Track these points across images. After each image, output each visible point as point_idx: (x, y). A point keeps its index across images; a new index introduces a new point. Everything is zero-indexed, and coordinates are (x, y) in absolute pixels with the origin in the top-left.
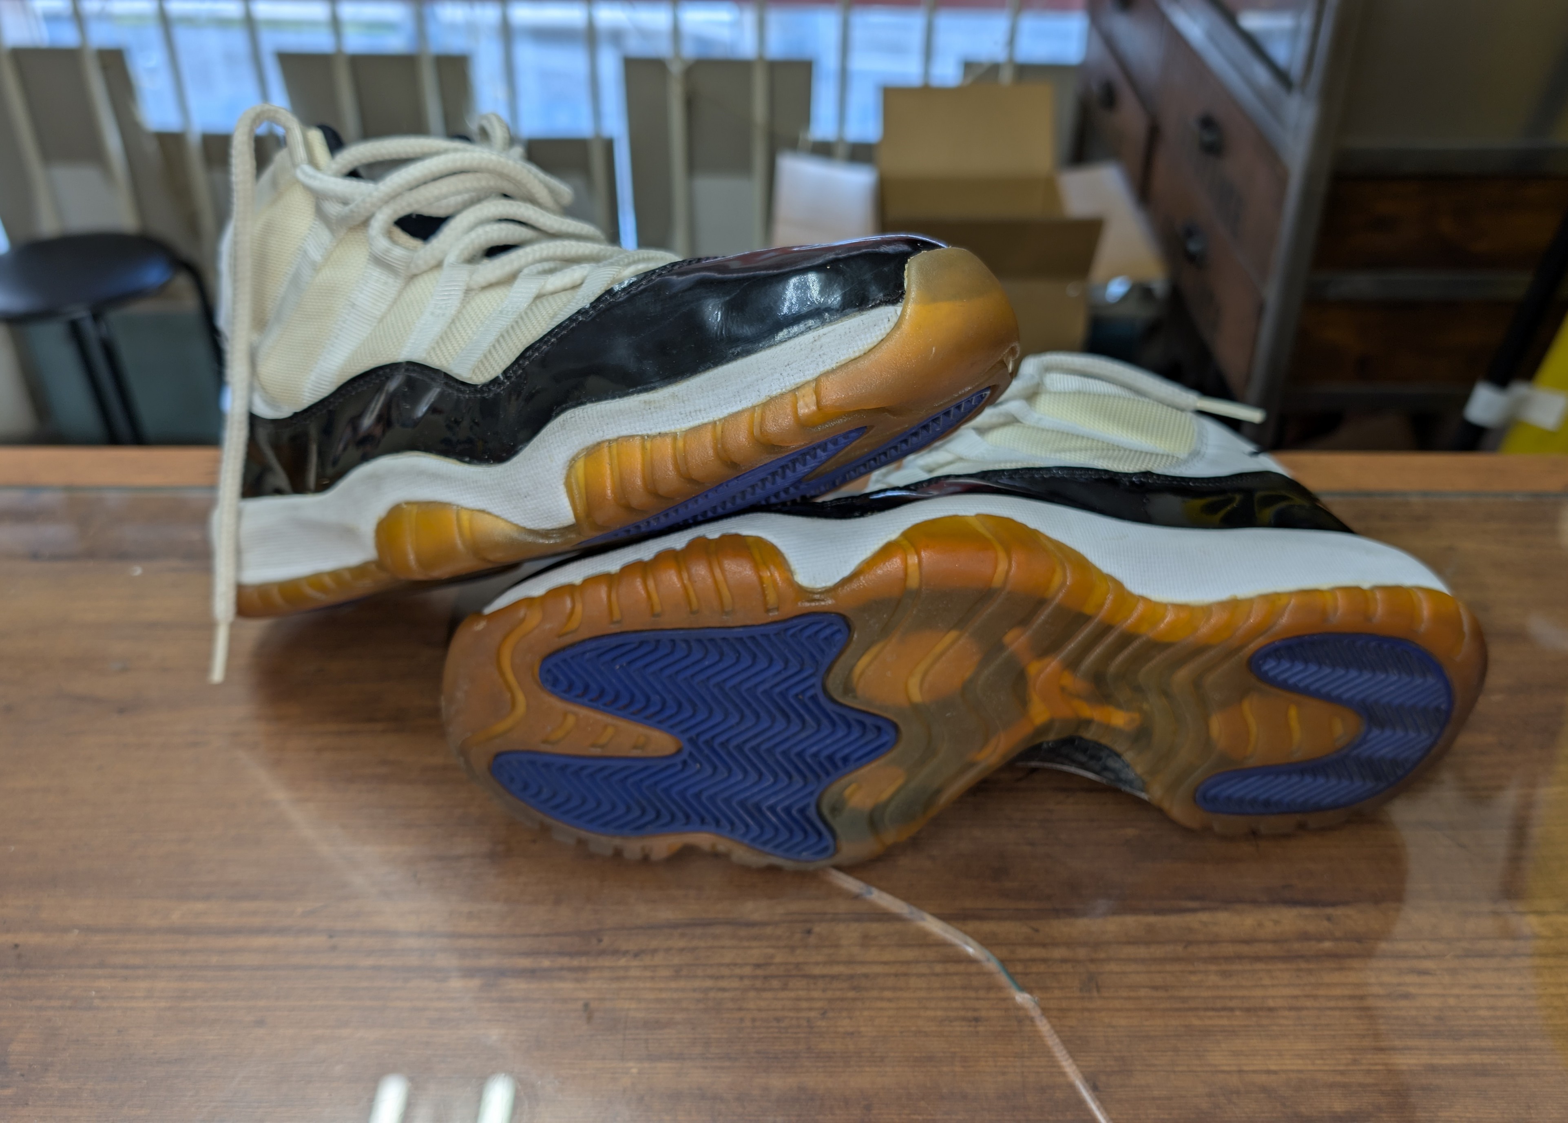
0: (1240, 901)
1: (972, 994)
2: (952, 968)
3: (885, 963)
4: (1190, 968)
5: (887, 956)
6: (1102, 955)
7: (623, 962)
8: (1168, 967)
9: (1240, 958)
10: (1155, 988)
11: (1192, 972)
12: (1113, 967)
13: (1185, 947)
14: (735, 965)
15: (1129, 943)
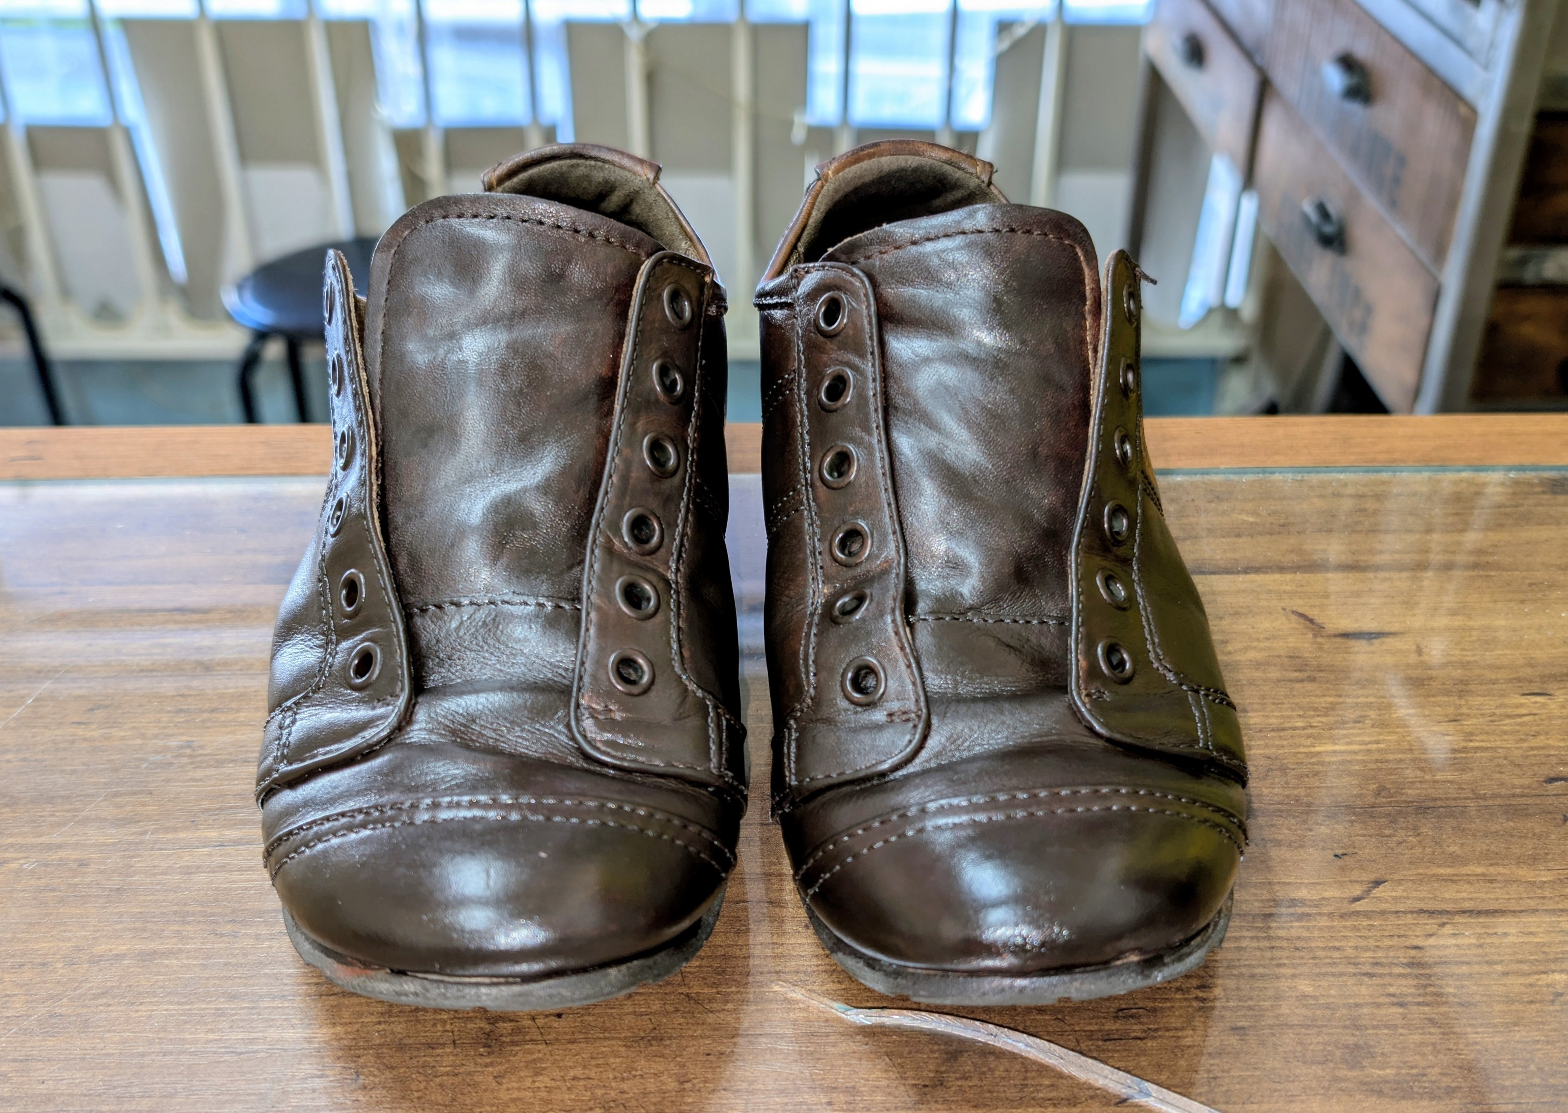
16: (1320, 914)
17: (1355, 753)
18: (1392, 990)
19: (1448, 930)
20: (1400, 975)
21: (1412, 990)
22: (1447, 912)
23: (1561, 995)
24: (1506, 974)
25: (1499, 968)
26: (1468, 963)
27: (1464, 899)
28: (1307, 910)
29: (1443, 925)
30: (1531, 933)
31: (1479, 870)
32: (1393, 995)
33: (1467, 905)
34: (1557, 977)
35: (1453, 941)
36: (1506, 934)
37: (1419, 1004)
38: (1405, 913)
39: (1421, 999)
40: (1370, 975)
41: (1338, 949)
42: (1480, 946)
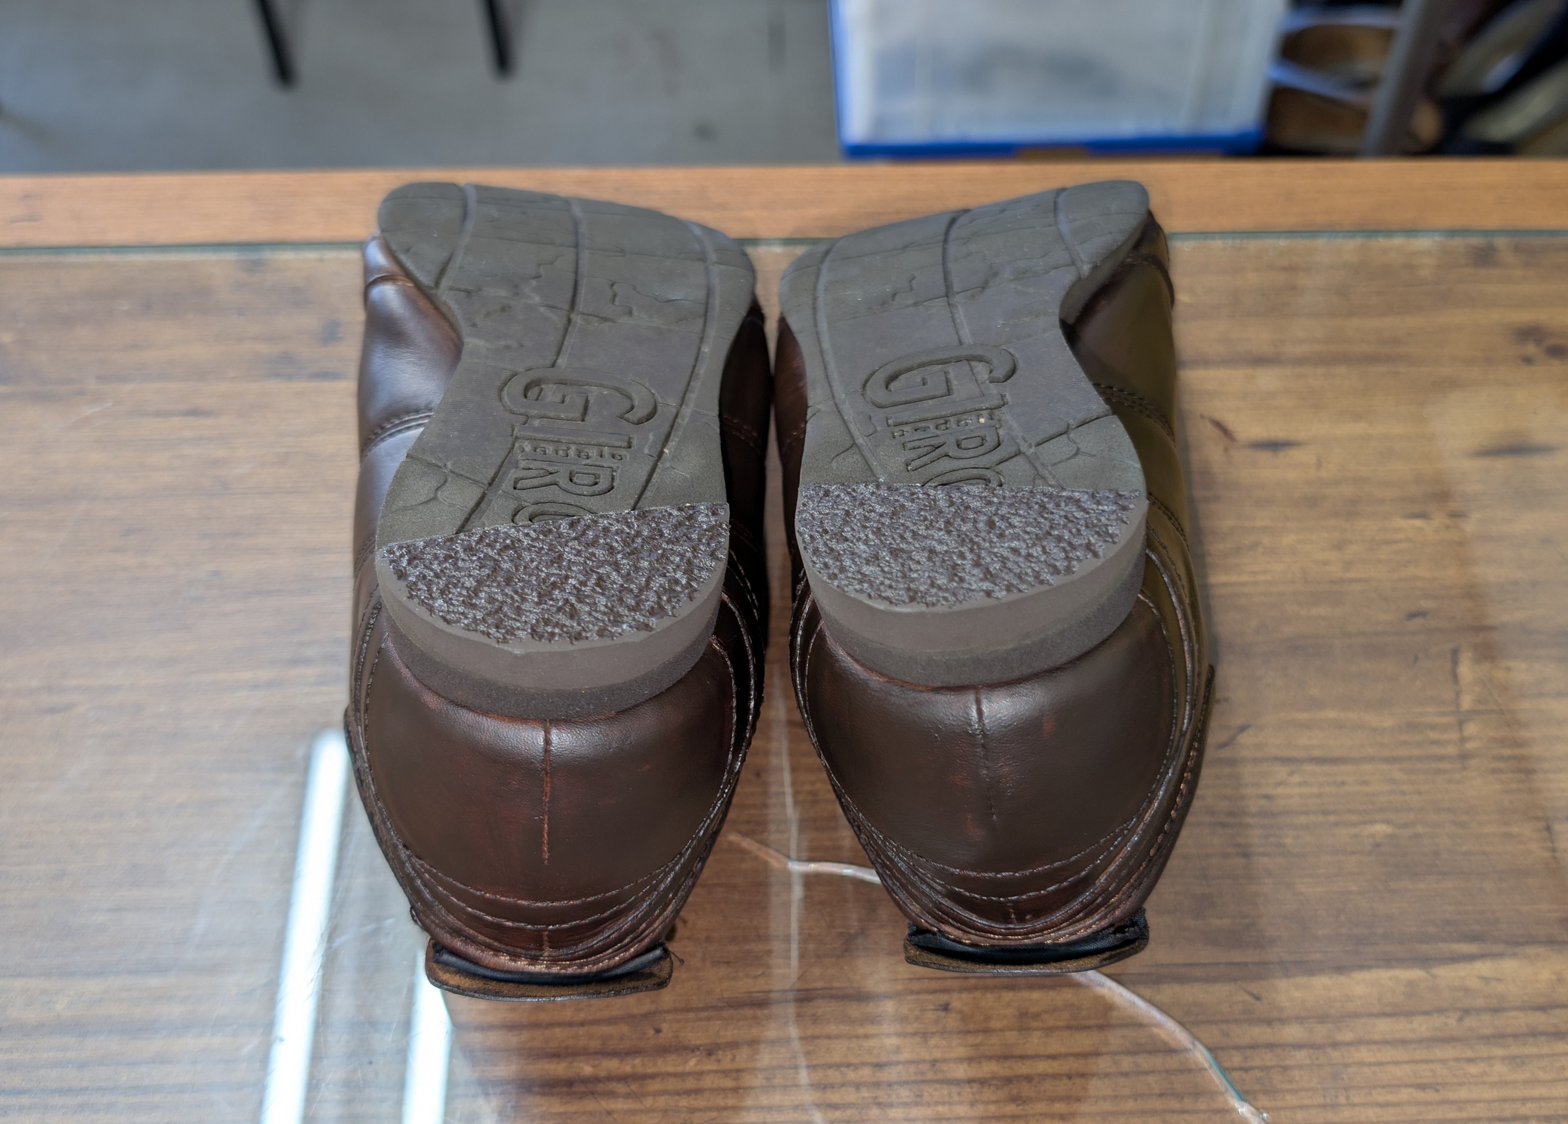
0: (1533, 941)
1: (1174, 1104)
2: (1145, 1062)
3: (1053, 1057)
4: (1469, 1054)
5: (1055, 1045)
6: (1348, 1036)
7: (692, 1064)
8: (1439, 1052)
9: (1534, 1034)
10: (1421, 1087)
11: (1470, 1060)
12: (1364, 1054)
13: (1460, 1019)
14: (848, 1065)
15: (1385, 1015)
18: (1239, 841)
19: (1296, 778)
21: (1256, 841)
22: (1298, 759)
23: (1378, 845)
24: (1336, 824)
25: (1332, 818)
26: (1306, 813)
27: (1314, 746)
29: (1292, 773)
30: (1365, 782)
31: (1332, 714)
32: (1239, 846)
33: (1316, 753)
34: (1378, 827)
35: (1297, 790)
36: (1343, 784)
37: (1260, 855)
40: (1223, 825)
42: (1319, 796)
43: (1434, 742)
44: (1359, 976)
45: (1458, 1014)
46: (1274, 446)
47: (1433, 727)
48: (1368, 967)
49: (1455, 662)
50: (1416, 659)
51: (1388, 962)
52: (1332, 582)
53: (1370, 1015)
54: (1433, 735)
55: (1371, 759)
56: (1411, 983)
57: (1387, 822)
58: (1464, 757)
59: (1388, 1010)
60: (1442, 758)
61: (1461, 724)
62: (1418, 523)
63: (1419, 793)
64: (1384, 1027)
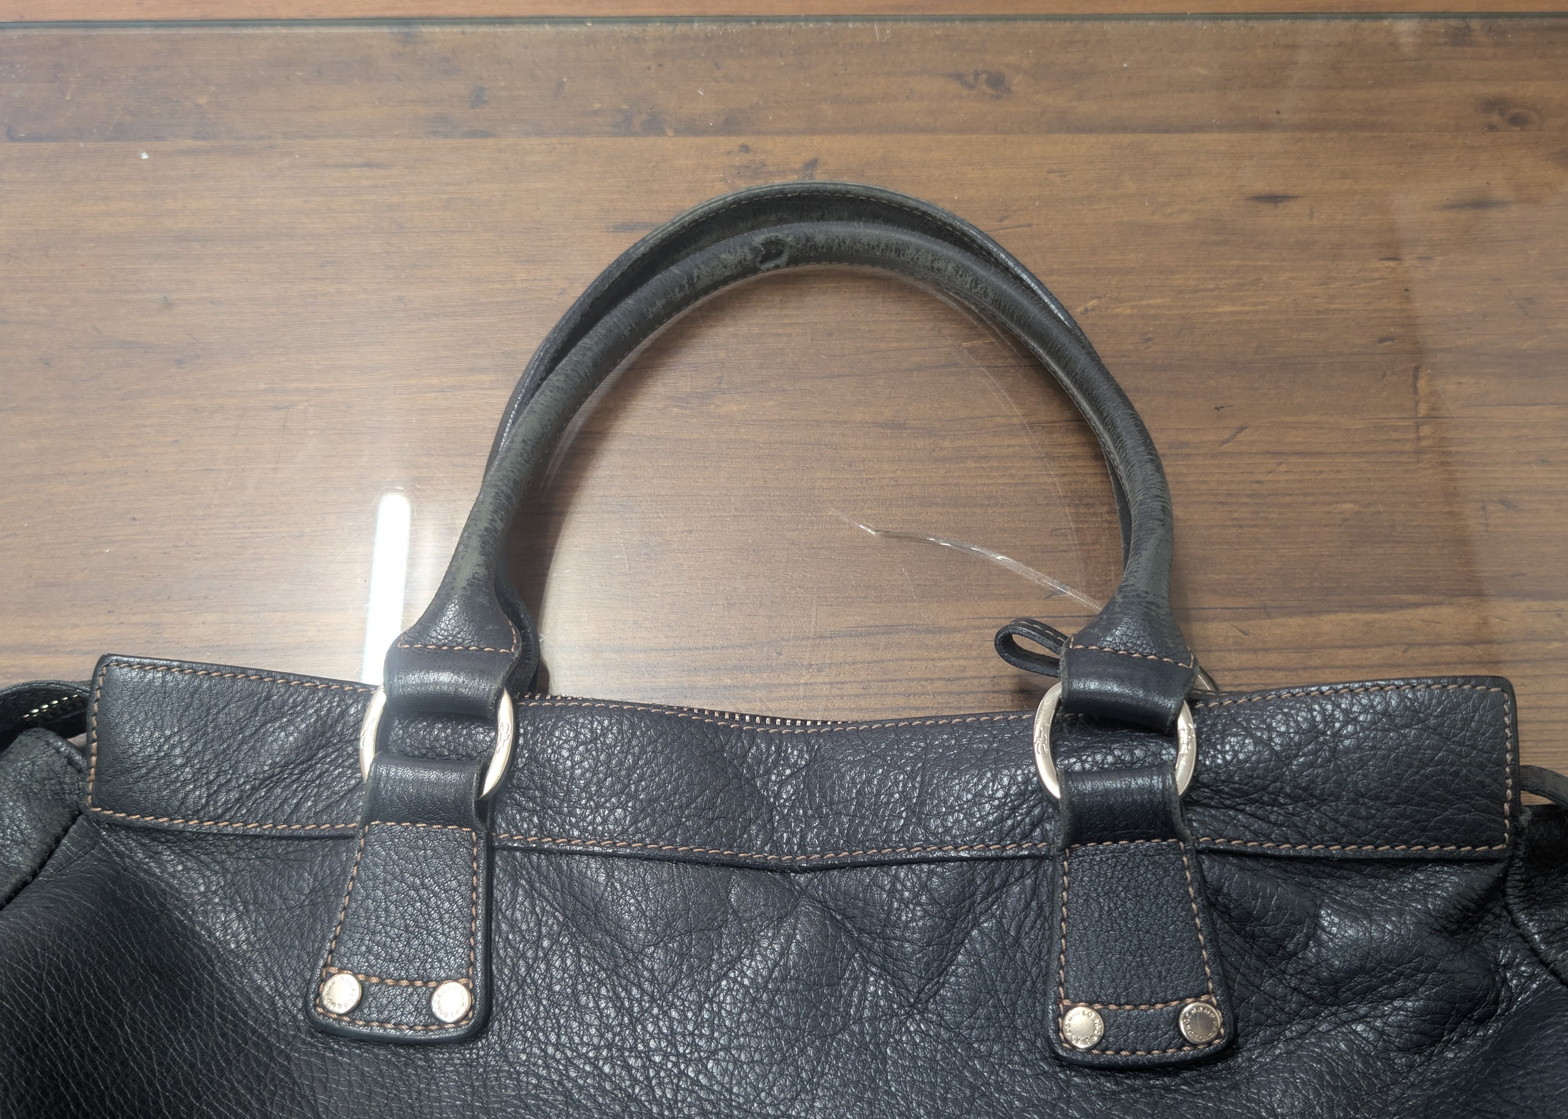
0: (1464, 594)
15: (1346, 647)
16: (1197, 455)
17: (1247, 313)
18: (1236, 515)
19: (1283, 468)
20: (1245, 504)
21: (1249, 516)
22: (1284, 453)
23: (1346, 520)
24: (1314, 504)
25: (1310, 499)
26: (1290, 495)
27: (1298, 443)
28: (1188, 451)
29: (1280, 464)
30: (1338, 471)
31: (1314, 418)
32: (1235, 519)
33: (1300, 448)
34: (1347, 506)
35: (1284, 477)
36: (1321, 472)
37: (1251, 526)
38: (1256, 453)
39: (1253, 523)
40: (1222, 503)
41: (1205, 482)
42: (1301, 481)
43: (1396, 441)
44: (1326, 618)
45: (1404, 647)
46: (1274, 199)
47: (1395, 429)
48: (1336, 612)
49: (1416, 378)
50: (1384, 375)
51: (1350, 607)
52: (1318, 312)
53: (1334, 647)
54: (1395, 435)
55: (1345, 453)
56: (1367, 624)
57: (1354, 502)
58: (1419, 452)
59: (1348, 643)
60: (1402, 453)
61: (1418, 426)
62: (1391, 264)
63: (1382, 480)
64: (1345, 656)
